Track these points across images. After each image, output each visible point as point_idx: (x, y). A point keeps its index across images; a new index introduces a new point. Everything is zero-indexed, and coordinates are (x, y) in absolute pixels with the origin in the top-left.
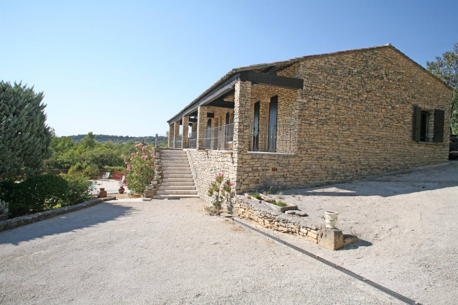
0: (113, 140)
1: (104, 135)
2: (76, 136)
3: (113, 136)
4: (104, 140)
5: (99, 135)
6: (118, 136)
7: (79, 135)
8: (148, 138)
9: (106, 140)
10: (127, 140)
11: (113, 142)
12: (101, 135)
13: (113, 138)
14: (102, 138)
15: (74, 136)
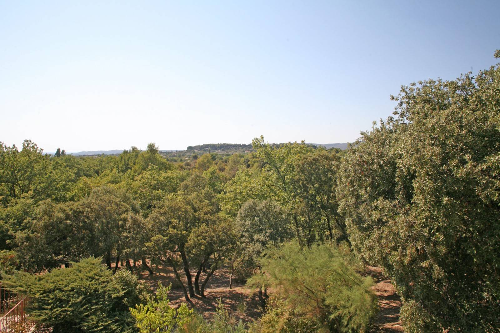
0: (236, 149)
1: (227, 144)
2: (201, 146)
3: (236, 144)
4: (227, 149)
5: (222, 143)
6: (241, 145)
7: (204, 144)
8: (271, 146)
9: (229, 149)
10: (250, 148)
11: (236, 150)
12: (224, 144)
13: (236, 146)
14: (226, 147)
15: (199, 145)
